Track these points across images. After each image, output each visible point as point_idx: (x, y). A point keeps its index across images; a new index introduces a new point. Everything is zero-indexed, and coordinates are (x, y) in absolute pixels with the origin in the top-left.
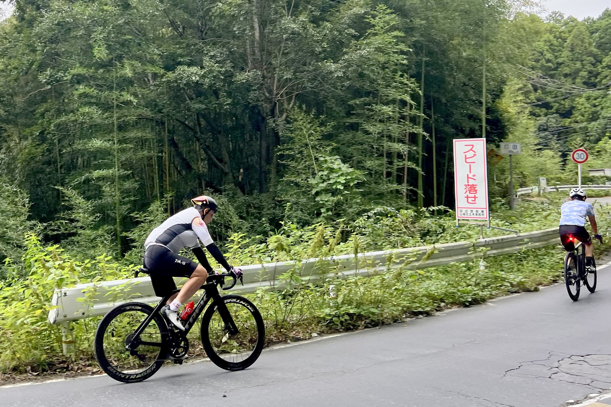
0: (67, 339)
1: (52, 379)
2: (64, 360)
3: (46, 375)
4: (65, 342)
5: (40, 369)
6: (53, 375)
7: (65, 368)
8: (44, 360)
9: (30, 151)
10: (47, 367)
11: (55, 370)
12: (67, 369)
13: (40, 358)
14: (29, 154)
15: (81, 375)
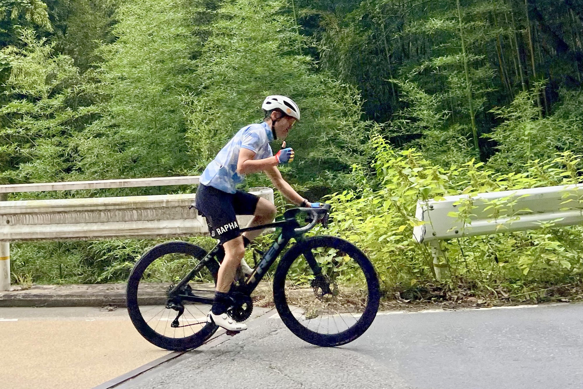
0: (440, 262)
1: (428, 309)
2: (439, 286)
3: (419, 303)
4: (437, 266)
5: (412, 295)
6: (428, 304)
7: (441, 297)
8: (415, 285)
9: (353, 39)
10: (419, 295)
11: (430, 299)
12: (444, 297)
13: (410, 283)
14: (353, 43)
15: (464, 307)
